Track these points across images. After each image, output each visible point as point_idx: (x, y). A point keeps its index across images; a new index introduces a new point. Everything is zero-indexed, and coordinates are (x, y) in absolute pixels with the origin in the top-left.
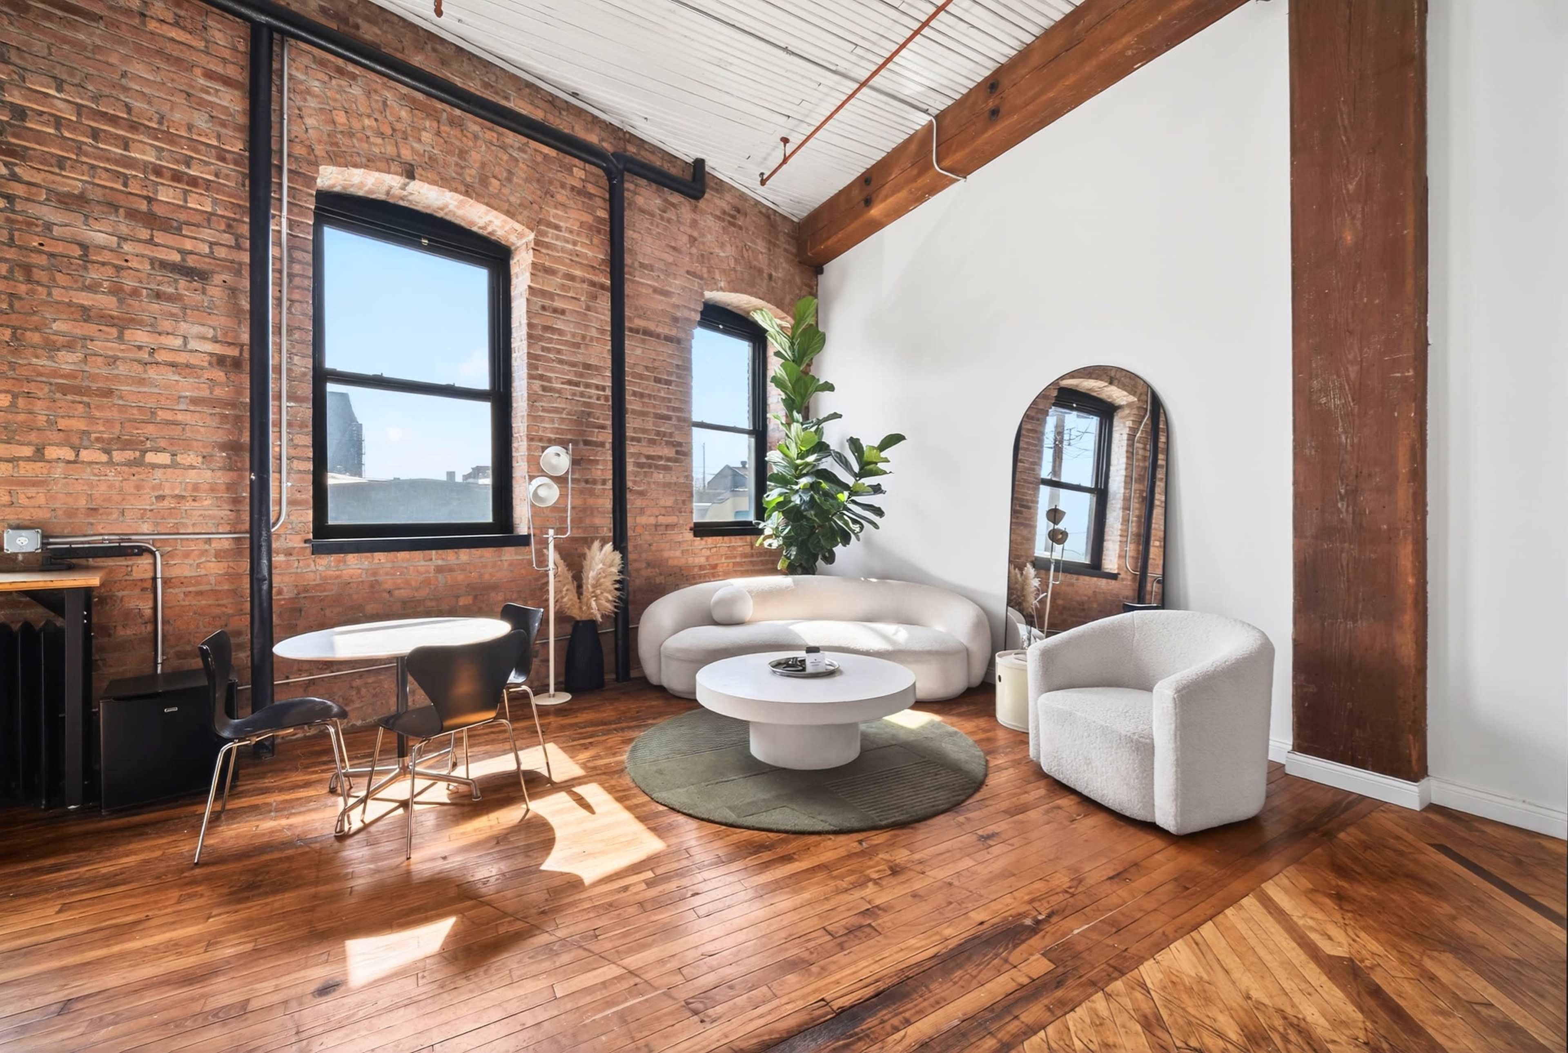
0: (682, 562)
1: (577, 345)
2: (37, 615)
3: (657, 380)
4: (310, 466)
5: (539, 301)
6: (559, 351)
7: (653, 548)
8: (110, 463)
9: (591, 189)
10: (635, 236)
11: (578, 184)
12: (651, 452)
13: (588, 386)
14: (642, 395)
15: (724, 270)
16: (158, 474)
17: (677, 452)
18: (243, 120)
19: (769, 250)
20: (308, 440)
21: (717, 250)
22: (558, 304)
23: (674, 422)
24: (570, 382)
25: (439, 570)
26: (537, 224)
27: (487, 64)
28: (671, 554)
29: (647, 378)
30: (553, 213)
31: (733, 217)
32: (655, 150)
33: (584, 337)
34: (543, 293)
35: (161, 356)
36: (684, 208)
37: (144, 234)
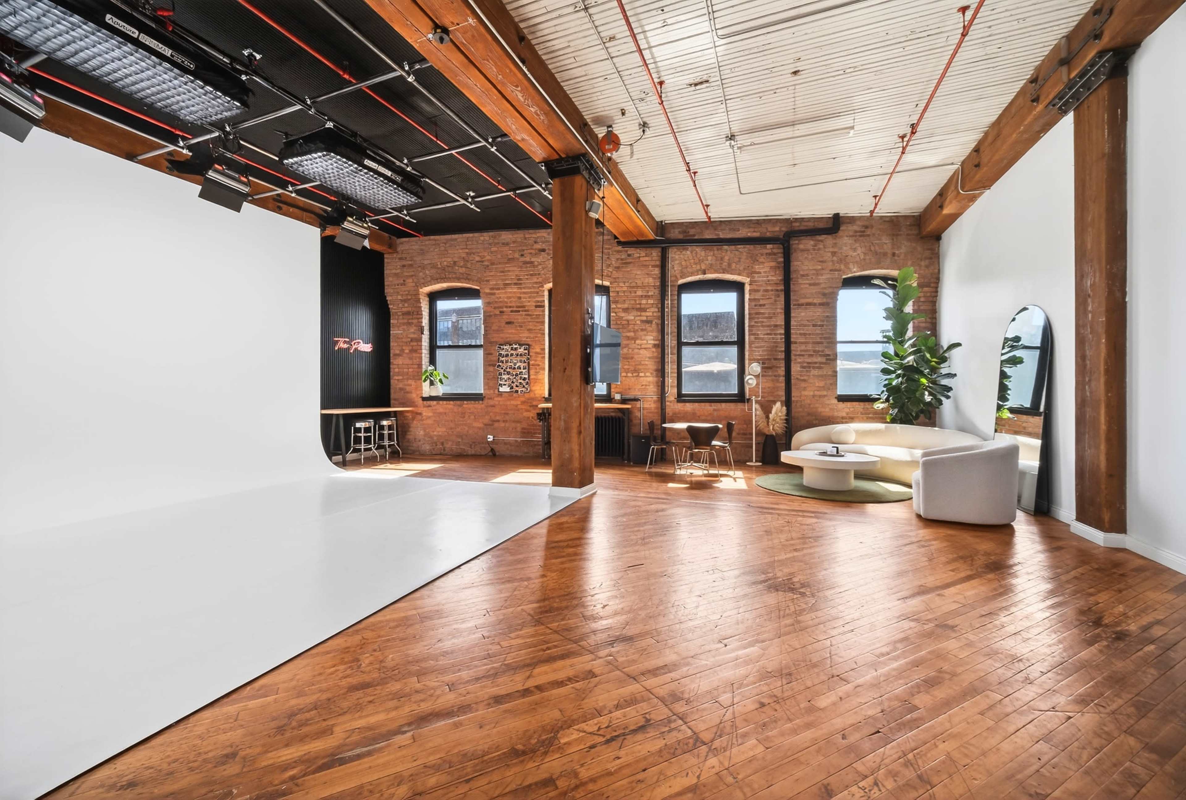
0: (830, 414)
1: (771, 318)
2: (620, 415)
3: (814, 326)
4: (676, 375)
5: (753, 303)
6: (763, 322)
7: (812, 406)
8: (633, 377)
9: (775, 251)
10: (799, 263)
11: (769, 251)
12: (809, 360)
13: (775, 334)
14: (805, 334)
15: (857, 262)
16: (642, 378)
17: (827, 359)
18: (659, 275)
19: (893, 239)
20: (676, 367)
21: (851, 253)
22: (762, 302)
23: (825, 344)
24: (768, 334)
25: (714, 410)
26: (750, 274)
27: (730, 222)
28: (823, 410)
29: (809, 326)
30: (757, 267)
31: (864, 232)
32: (809, 219)
33: (774, 314)
34: (755, 300)
35: (643, 346)
36: (829, 240)
37: (639, 314)
